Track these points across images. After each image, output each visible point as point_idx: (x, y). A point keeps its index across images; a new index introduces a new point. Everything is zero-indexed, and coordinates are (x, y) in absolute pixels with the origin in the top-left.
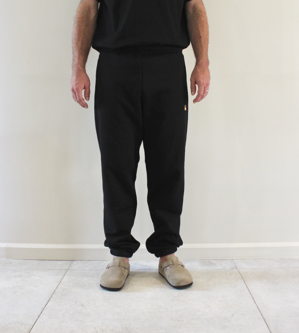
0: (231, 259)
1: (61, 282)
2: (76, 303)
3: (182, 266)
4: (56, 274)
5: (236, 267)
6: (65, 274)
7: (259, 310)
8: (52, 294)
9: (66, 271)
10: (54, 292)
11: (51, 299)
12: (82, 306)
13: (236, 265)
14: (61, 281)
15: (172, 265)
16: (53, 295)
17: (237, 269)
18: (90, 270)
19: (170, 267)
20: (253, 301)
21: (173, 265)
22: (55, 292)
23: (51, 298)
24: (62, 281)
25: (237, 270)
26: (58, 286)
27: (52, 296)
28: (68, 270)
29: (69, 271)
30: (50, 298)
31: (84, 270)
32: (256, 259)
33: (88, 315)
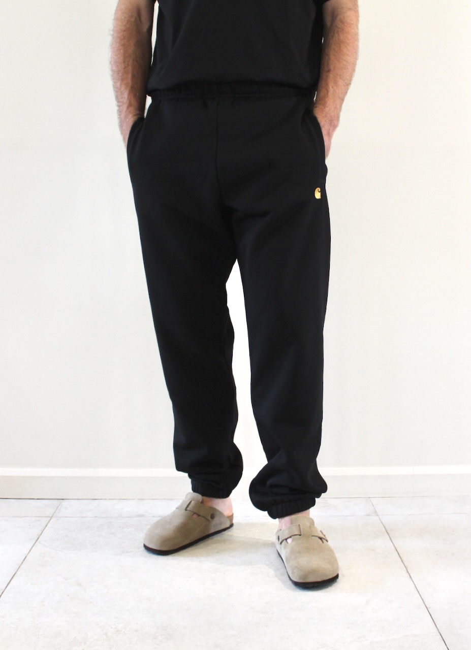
0: (366, 496)
2: (66, 580)
3: (321, 538)
4: (30, 526)
5: (376, 512)
6: (46, 526)
7: (419, 592)
8: (20, 563)
9: (49, 519)
10: (24, 560)
11: (18, 573)
12: (79, 585)
13: (375, 509)
14: (38, 539)
15: (298, 536)
16: (22, 565)
18: (96, 517)
19: (293, 541)
21: (300, 535)
22: (26, 560)
24: (41, 537)
25: (377, 516)
26: (32, 548)
28: (52, 517)
29: (53, 519)
30: (16, 570)
31: (83, 517)
32: (413, 497)
33: (91, 602)
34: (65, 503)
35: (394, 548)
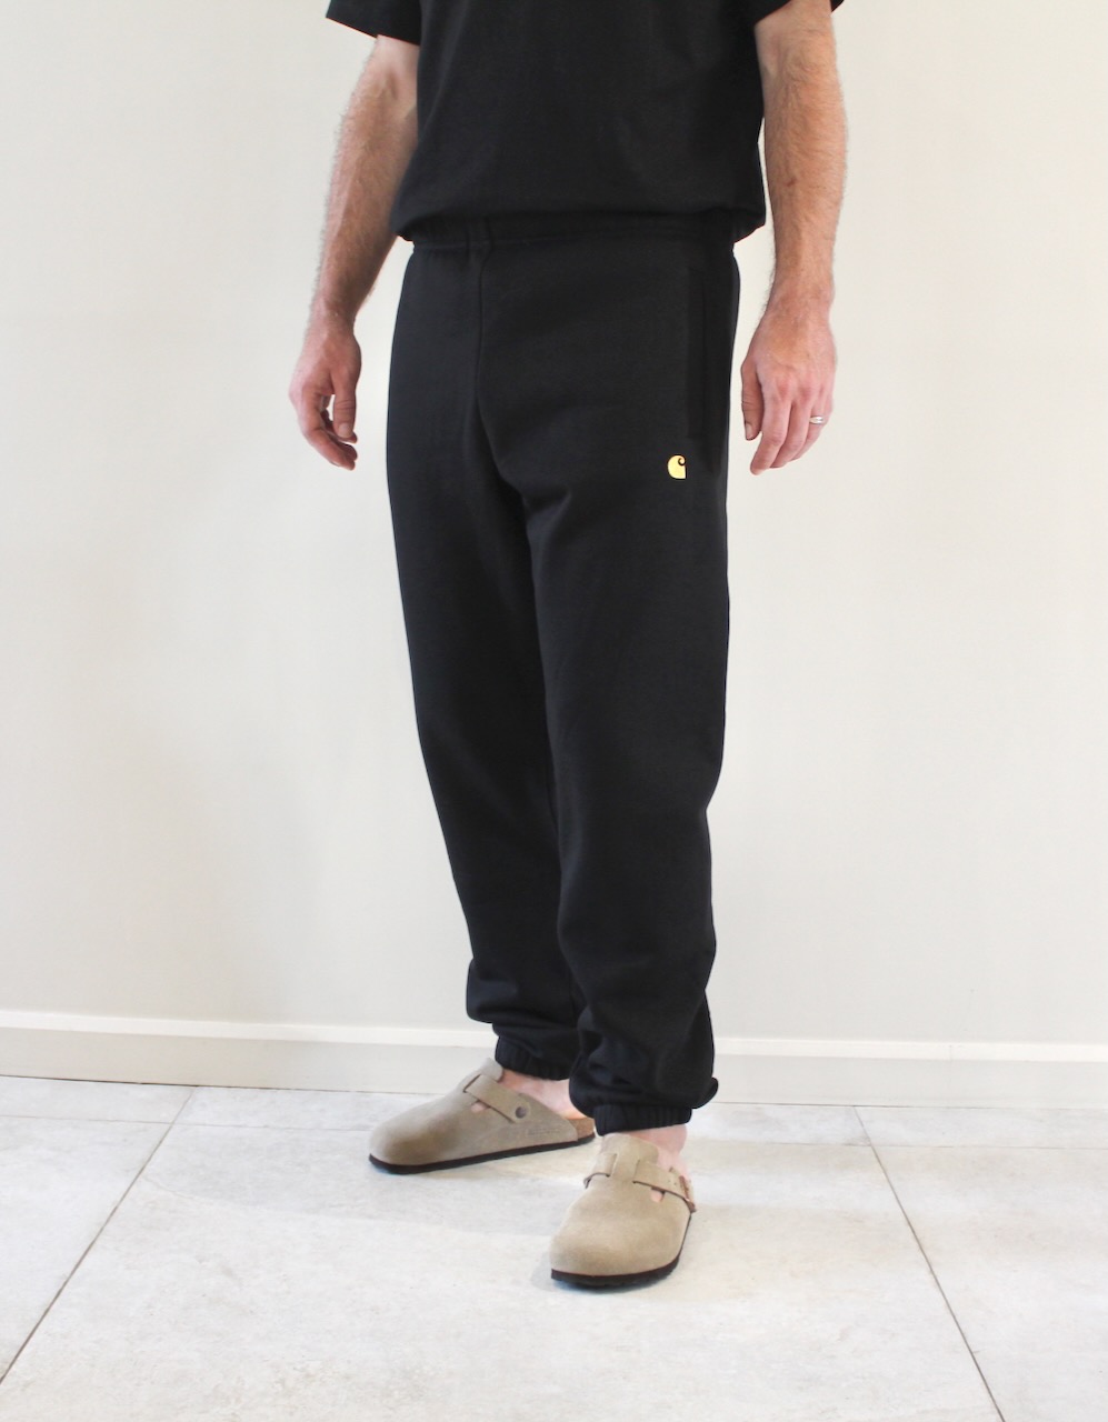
0: (848, 1103)
1: (145, 1172)
2: (200, 1261)
4: (125, 1140)
5: (868, 1138)
6: (161, 1142)
7: (954, 1317)
8: (104, 1221)
9: (167, 1126)
10: (112, 1214)
11: (98, 1242)
12: (229, 1272)
13: (865, 1132)
14: (142, 1169)
15: (604, 1177)
16: (109, 1225)
17: (870, 1145)
18: (266, 1127)
20: (930, 1278)
21: (608, 1176)
22: (115, 1214)
23: (101, 1236)
24: (148, 1167)
25: (870, 1148)
26: (129, 1189)
27: (106, 1228)
28: (173, 1123)
29: (176, 1129)
30: (94, 1236)
31: (240, 1126)
32: (948, 1108)
33: (252, 1312)
34: (201, 1094)
35: (904, 1219)
